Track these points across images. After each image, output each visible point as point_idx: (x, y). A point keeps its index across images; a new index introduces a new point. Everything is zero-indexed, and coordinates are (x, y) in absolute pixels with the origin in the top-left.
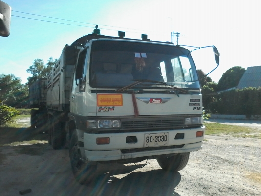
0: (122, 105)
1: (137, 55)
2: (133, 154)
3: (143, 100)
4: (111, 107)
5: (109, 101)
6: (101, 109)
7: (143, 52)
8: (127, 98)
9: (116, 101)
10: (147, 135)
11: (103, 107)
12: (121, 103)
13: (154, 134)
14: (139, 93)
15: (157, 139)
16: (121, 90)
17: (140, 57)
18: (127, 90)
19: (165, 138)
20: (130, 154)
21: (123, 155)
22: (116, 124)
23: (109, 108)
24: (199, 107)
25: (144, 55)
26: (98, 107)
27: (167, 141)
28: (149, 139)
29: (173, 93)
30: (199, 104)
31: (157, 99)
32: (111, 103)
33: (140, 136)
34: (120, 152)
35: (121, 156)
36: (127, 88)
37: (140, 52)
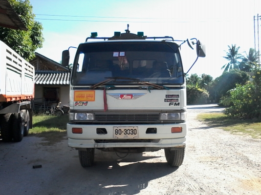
0: (94, 101)
1: (116, 54)
2: (105, 144)
4: (85, 102)
5: (83, 97)
6: (77, 103)
7: (122, 51)
8: (99, 94)
9: (89, 97)
10: (116, 128)
11: (78, 102)
12: (93, 98)
13: (123, 127)
14: (109, 89)
15: (126, 132)
16: (94, 87)
17: (118, 56)
18: (100, 86)
19: (134, 132)
20: (103, 144)
21: (96, 144)
22: (89, 117)
23: (83, 103)
24: (177, 103)
25: (122, 54)
26: (75, 102)
27: (137, 135)
28: (117, 132)
29: (146, 89)
30: (178, 100)
31: (128, 95)
32: (85, 99)
33: (110, 128)
34: (94, 142)
35: (95, 145)
36: (99, 85)
37: (119, 51)
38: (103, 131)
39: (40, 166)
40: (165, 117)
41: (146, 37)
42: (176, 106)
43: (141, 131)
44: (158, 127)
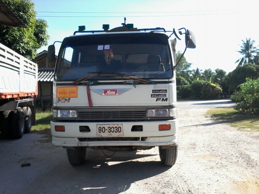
0: (77, 97)
1: (100, 48)
2: (89, 142)
3: (97, 91)
4: (67, 99)
5: (65, 93)
6: (59, 100)
7: (107, 44)
8: (82, 90)
9: (72, 93)
10: (100, 126)
11: (61, 99)
12: (76, 95)
13: (106, 125)
14: (92, 85)
15: (110, 130)
16: (77, 83)
17: (102, 49)
18: (82, 82)
19: (118, 130)
20: (87, 142)
21: (80, 142)
22: (72, 114)
23: (66, 100)
24: (165, 98)
25: (107, 47)
26: (57, 99)
27: (121, 133)
28: (101, 130)
29: (131, 84)
30: (165, 95)
31: (112, 90)
32: (67, 95)
33: (93, 126)
34: (77, 140)
35: (79, 143)
36: (82, 80)
37: (104, 44)
38: (86, 129)
39: (29, 165)
40: (152, 113)
41: (136, 29)
42: (163, 102)
43: (126, 128)
44: (144, 124)
